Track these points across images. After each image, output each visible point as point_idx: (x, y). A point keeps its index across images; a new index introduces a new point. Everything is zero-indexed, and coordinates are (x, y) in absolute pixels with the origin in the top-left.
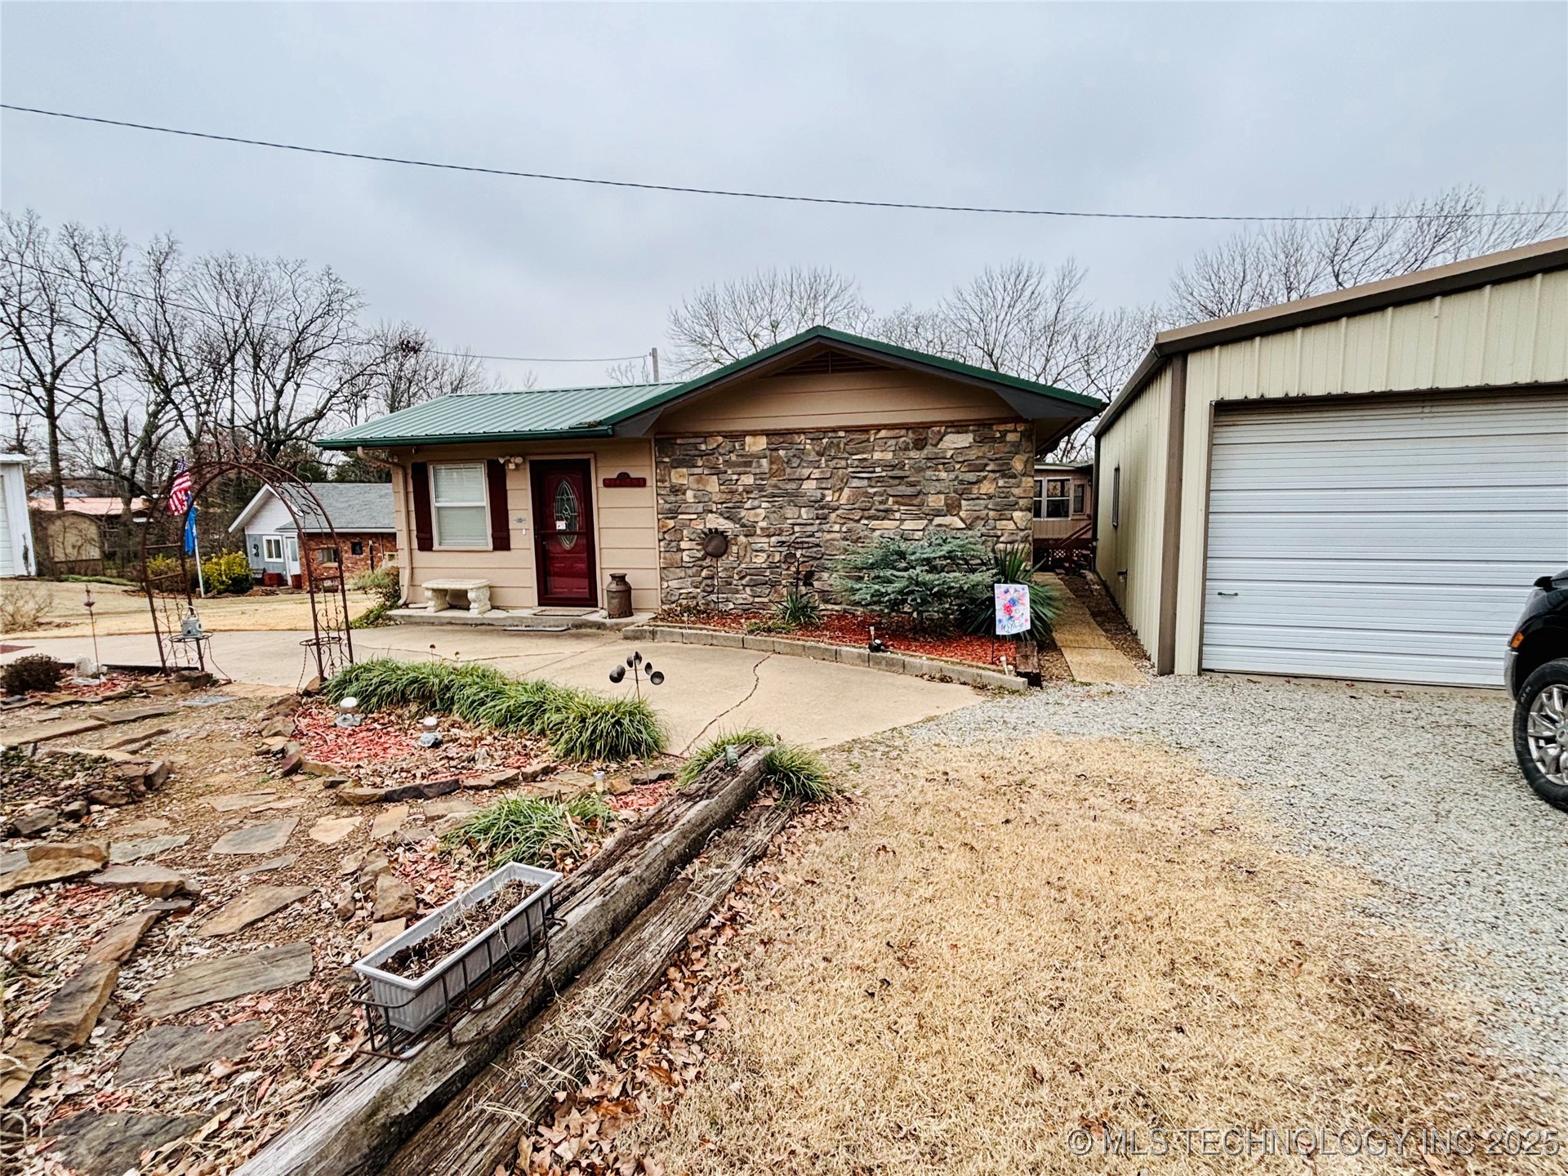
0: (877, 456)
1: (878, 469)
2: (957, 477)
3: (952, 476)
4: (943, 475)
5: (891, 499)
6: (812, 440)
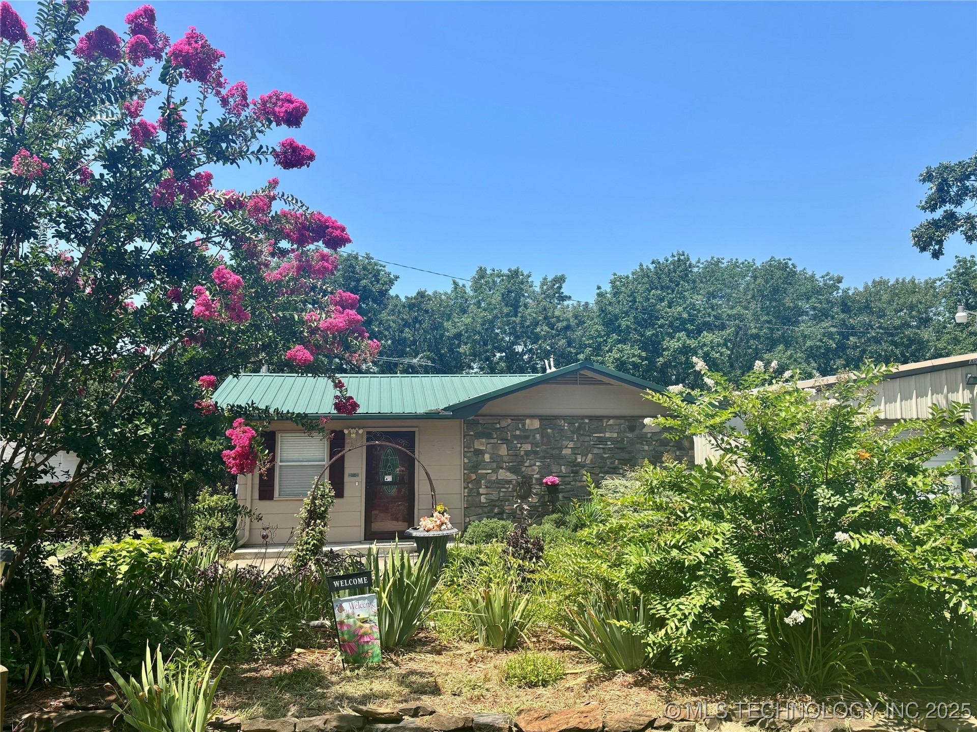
0: (608, 435)
1: (609, 443)
2: (654, 449)
3: (651, 448)
4: (646, 448)
5: (617, 461)
6: (569, 424)
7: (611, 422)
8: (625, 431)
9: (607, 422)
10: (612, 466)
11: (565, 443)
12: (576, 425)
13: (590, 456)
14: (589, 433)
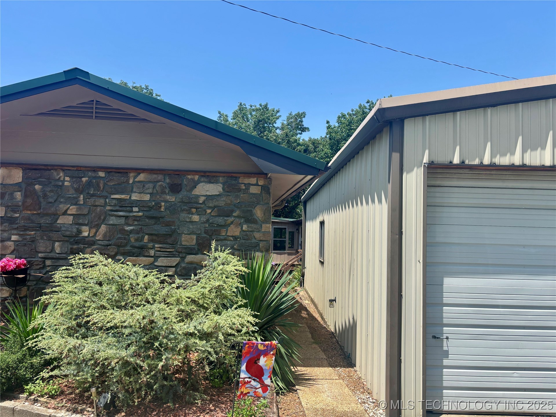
0: (135, 197)
1: (135, 209)
2: (208, 220)
3: (204, 219)
4: (196, 218)
5: (146, 237)
6: (71, 177)
7: (142, 177)
8: (163, 192)
9: (135, 177)
10: (137, 244)
11: (63, 207)
12: (84, 179)
13: (103, 228)
14: (104, 193)
